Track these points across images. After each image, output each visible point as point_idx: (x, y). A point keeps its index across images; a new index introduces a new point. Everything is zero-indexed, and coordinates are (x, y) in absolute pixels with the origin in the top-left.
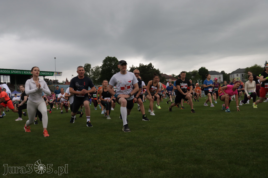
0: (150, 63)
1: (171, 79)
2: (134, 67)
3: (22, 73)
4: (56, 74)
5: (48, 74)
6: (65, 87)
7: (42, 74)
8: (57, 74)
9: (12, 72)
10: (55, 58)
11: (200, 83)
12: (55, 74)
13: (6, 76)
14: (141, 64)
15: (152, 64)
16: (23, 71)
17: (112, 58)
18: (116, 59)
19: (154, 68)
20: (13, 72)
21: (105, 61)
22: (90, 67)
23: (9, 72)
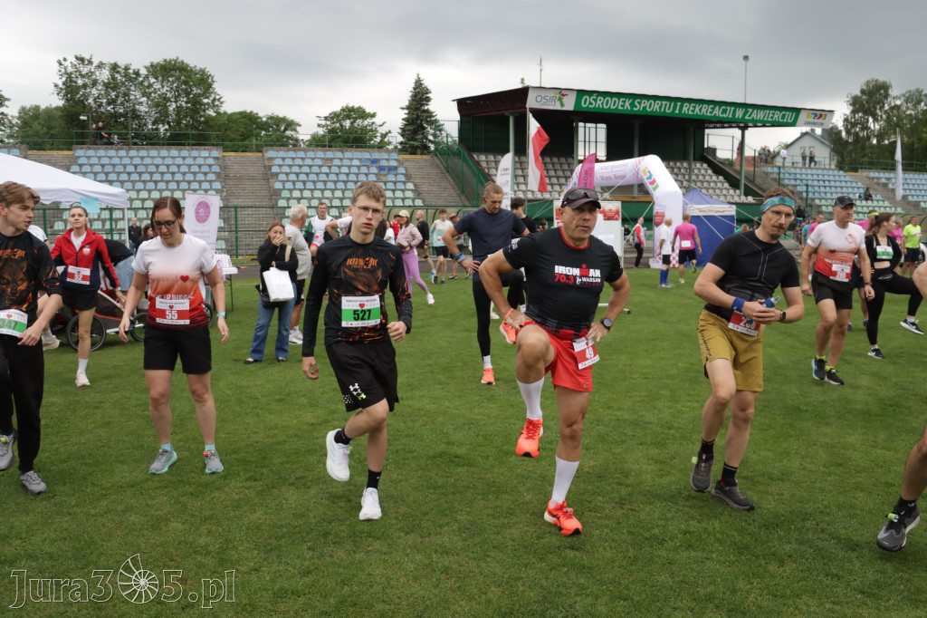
3: (677, 112)
4: (808, 117)
5: (777, 116)
6: (815, 177)
7: (754, 115)
8: (811, 120)
9: (640, 107)
10: (746, 58)
12: (803, 116)
13: (594, 125)
16: (679, 104)
20: (642, 105)
22: (886, 96)
23: (627, 104)
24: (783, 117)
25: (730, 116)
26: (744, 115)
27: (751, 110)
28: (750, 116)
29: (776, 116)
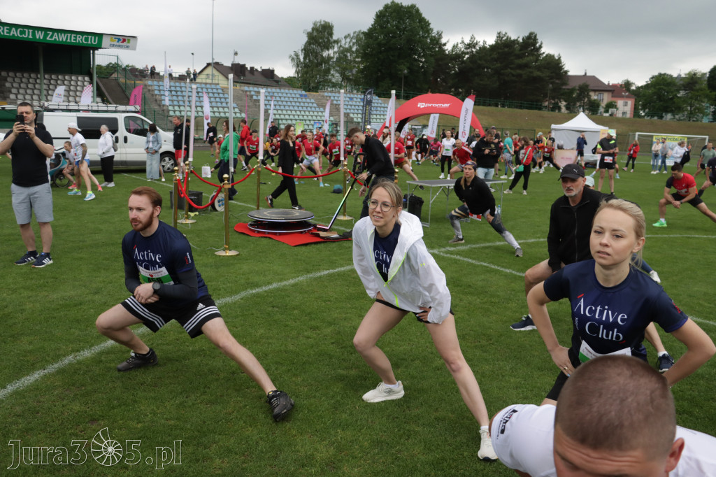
0: (531, 34)
1: (610, 94)
2: (475, 41)
5: (80, 39)
8: (116, 43)
11: (707, 115)
14: (502, 36)
15: (538, 37)
17: (402, 6)
18: (418, 10)
19: (543, 50)
21: (380, 16)
22: (331, 34)
24: (86, 40)
25: (30, 37)
26: (46, 35)
27: (51, 33)
28: (51, 37)
29: (78, 39)
